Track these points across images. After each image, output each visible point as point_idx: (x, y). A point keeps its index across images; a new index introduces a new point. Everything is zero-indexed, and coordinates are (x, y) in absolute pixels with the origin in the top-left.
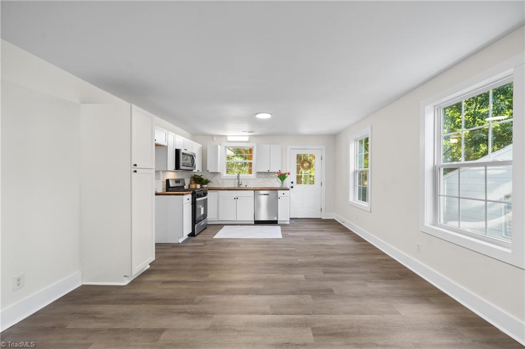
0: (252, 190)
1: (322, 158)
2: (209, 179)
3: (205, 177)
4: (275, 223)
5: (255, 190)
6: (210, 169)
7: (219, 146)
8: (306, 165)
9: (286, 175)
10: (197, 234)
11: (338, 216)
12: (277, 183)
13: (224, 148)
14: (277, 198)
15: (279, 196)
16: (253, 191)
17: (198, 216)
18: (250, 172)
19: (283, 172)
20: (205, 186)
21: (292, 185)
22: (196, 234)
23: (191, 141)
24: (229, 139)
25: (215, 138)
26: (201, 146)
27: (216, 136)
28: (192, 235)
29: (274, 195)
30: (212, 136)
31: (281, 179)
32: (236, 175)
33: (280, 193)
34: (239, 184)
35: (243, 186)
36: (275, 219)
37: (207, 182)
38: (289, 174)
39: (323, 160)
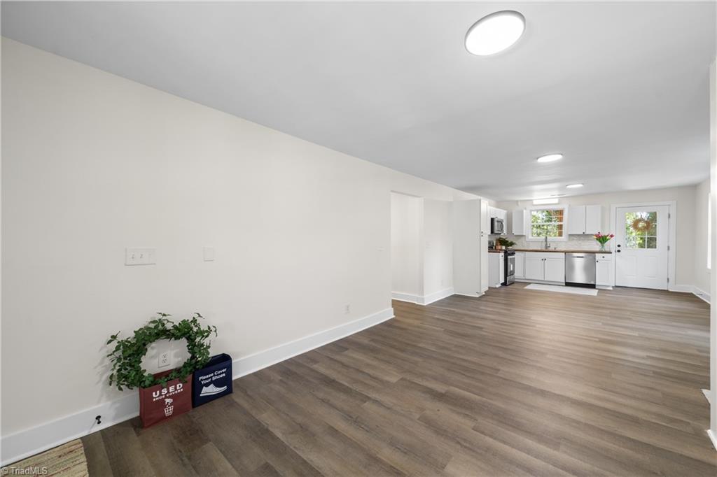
0: (563, 252)
1: (669, 216)
2: (514, 242)
3: (510, 240)
4: (593, 286)
5: (566, 252)
6: (515, 232)
7: (525, 211)
8: (641, 225)
9: (608, 238)
10: (509, 285)
11: (697, 288)
12: (596, 246)
13: (529, 211)
14: (594, 261)
15: (597, 259)
16: (564, 254)
17: (509, 271)
18: (560, 234)
19: (604, 233)
20: (510, 248)
21: (618, 248)
22: (508, 283)
23: (494, 208)
24: (535, 202)
25: (519, 203)
26: (505, 211)
27: (521, 201)
28: (504, 284)
29: (591, 257)
30: (517, 201)
31: (600, 242)
32: (544, 237)
33: (598, 256)
34: (546, 247)
35: (552, 248)
36: (592, 283)
37: (512, 244)
38: (612, 236)
39: (671, 219)
